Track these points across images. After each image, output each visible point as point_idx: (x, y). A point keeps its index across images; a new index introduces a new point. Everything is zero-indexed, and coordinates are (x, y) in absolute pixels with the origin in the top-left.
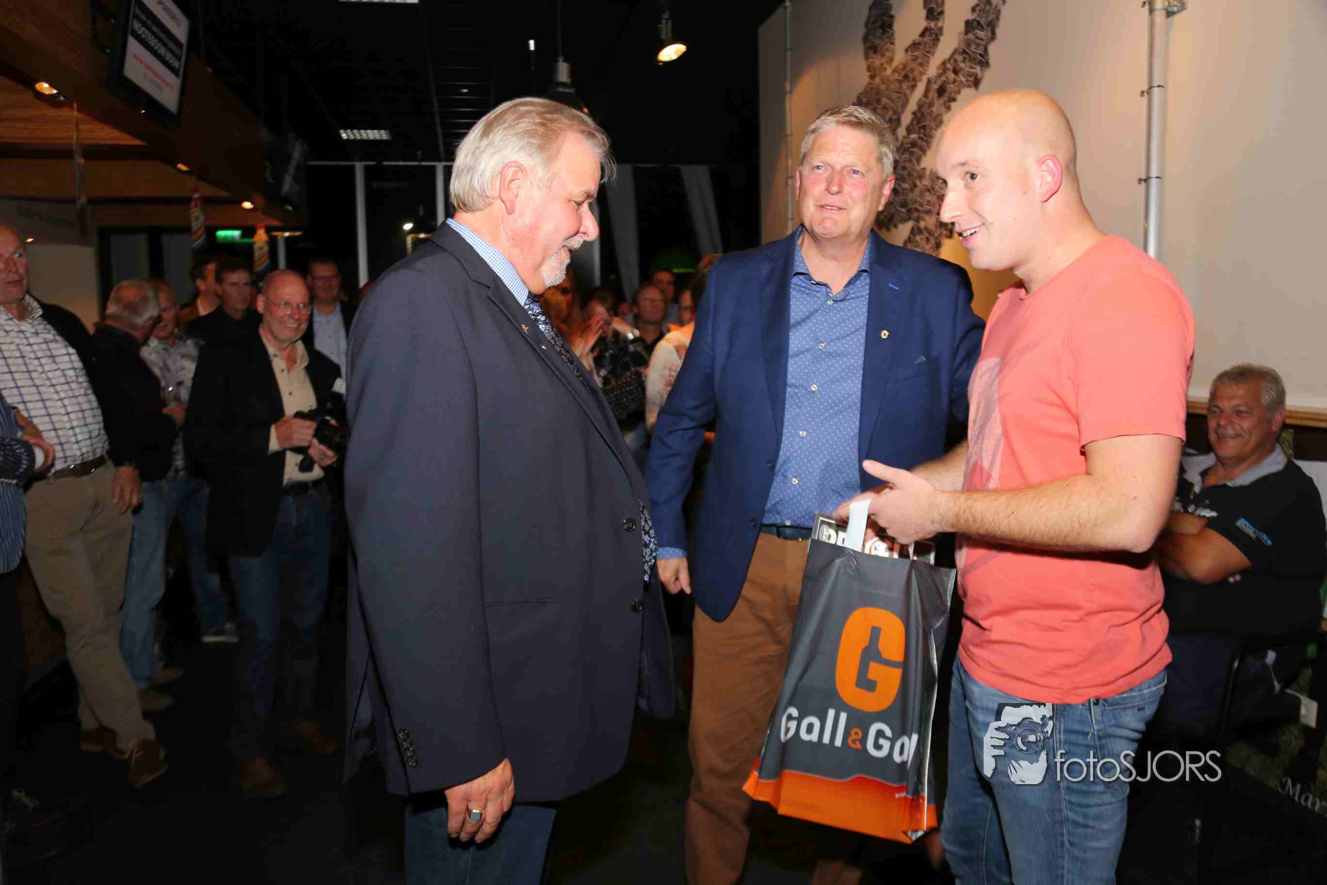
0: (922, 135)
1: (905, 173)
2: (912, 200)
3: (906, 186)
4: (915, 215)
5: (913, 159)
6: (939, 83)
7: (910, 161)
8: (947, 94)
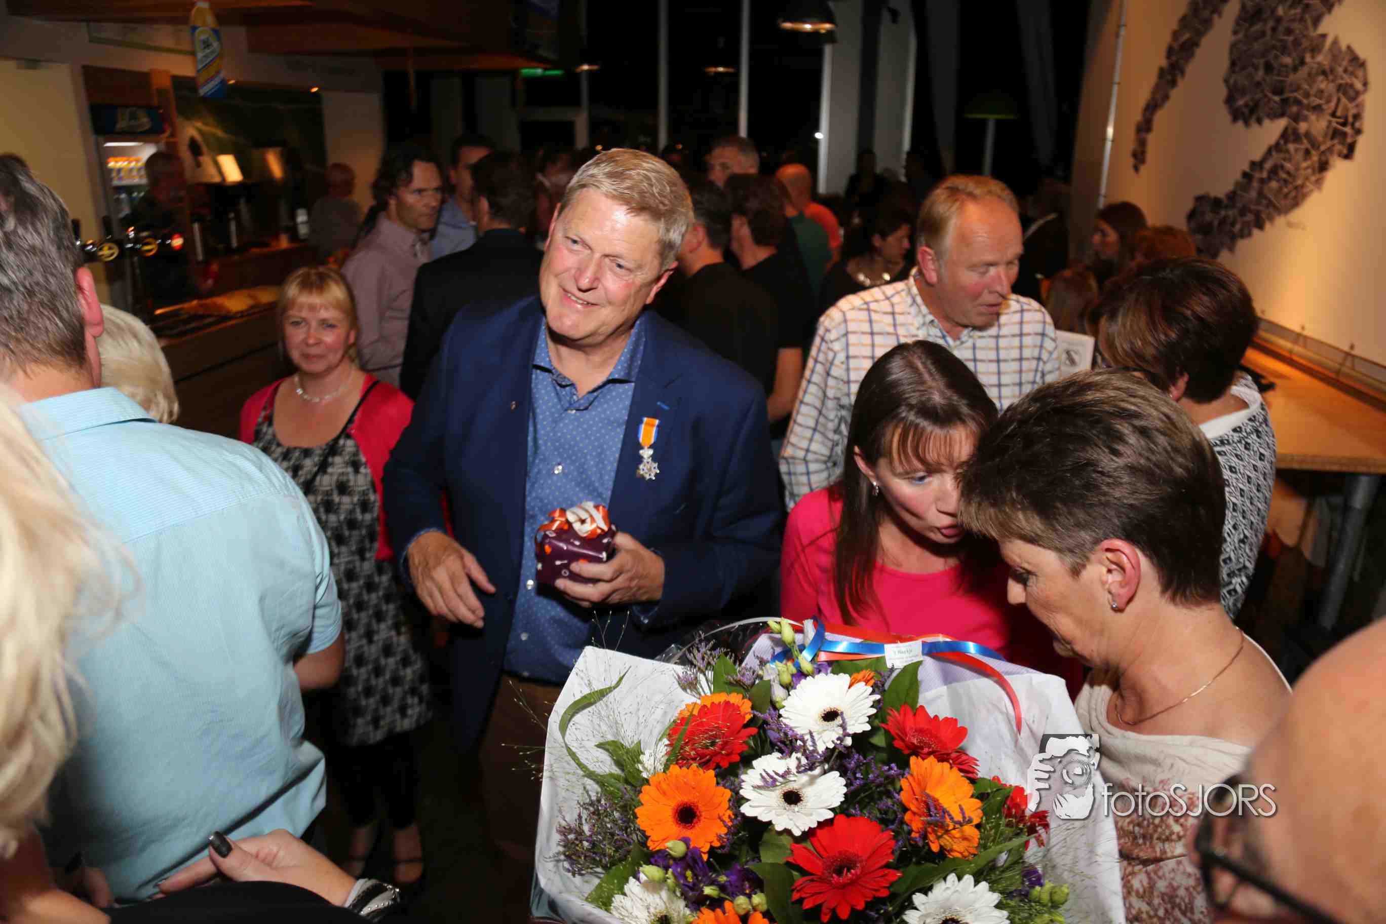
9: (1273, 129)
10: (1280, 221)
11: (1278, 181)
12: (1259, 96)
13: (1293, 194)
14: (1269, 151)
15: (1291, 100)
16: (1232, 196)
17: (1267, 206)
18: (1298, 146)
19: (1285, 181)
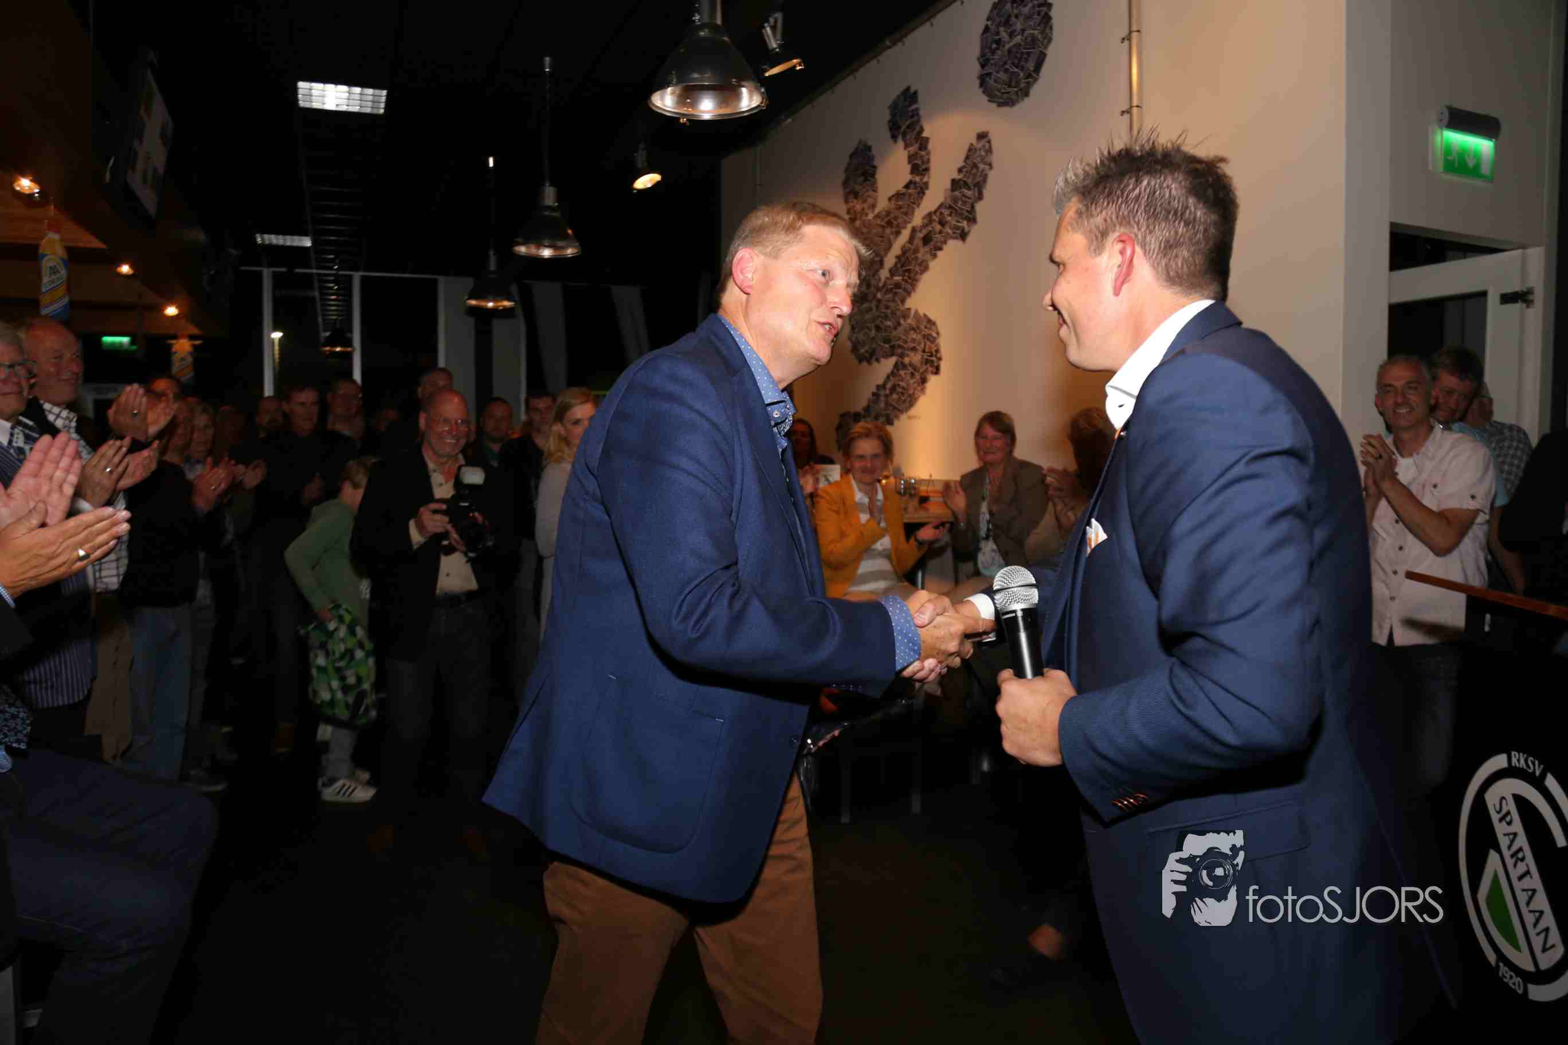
0: (905, 278)
1: (889, 311)
2: (895, 337)
3: (889, 323)
4: (900, 351)
5: (896, 299)
6: (925, 232)
7: (894, 301)
8: (932, 243)
9: (887, 365)
10: (904, 417)
11: (897, 394)
12: (874, 345)
13: (908, 399)
14: (888, 377)
15: (896, 346)
16: (867, 409)
17: (893, 409)
18: (905, 371)
19: (902, 393)
